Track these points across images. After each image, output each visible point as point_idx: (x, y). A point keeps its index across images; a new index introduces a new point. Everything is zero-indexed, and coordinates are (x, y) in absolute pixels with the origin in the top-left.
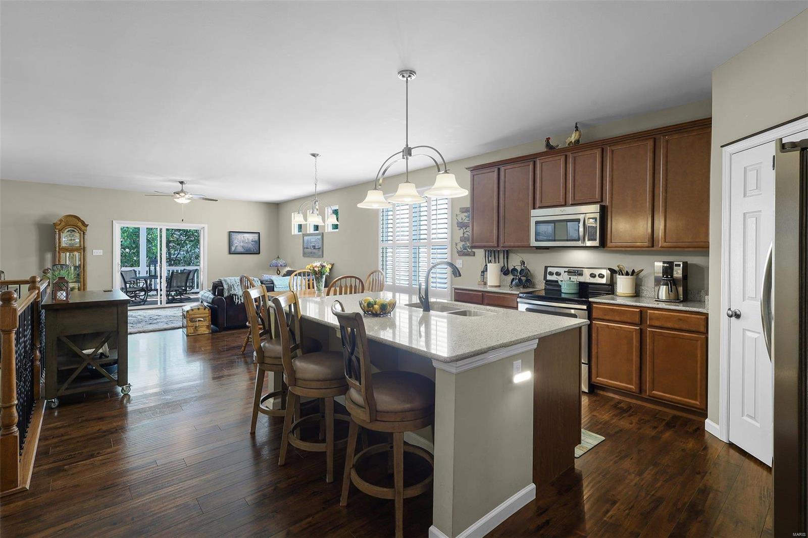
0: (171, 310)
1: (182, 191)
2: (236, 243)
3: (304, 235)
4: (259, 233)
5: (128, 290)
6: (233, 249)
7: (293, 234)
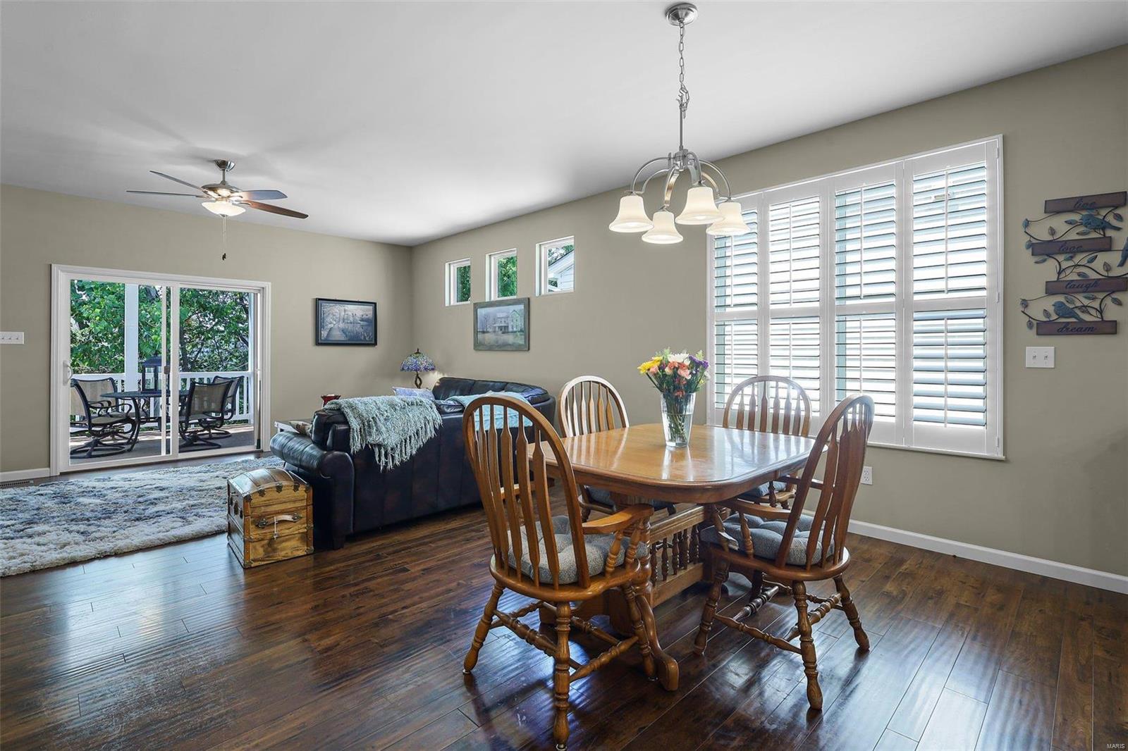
0: (191, 469)
1: (224, 184)
2: (331, 323)
3: (477, 306)
4: (375, 304)
5: (93, 421)
6: (324, 334)
7: (447, 304)
